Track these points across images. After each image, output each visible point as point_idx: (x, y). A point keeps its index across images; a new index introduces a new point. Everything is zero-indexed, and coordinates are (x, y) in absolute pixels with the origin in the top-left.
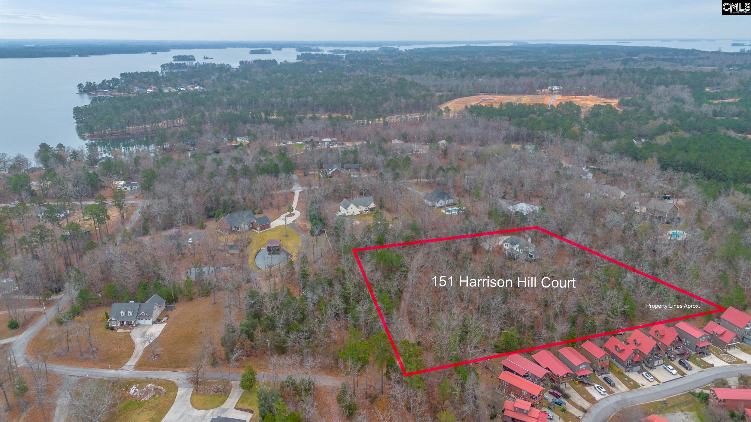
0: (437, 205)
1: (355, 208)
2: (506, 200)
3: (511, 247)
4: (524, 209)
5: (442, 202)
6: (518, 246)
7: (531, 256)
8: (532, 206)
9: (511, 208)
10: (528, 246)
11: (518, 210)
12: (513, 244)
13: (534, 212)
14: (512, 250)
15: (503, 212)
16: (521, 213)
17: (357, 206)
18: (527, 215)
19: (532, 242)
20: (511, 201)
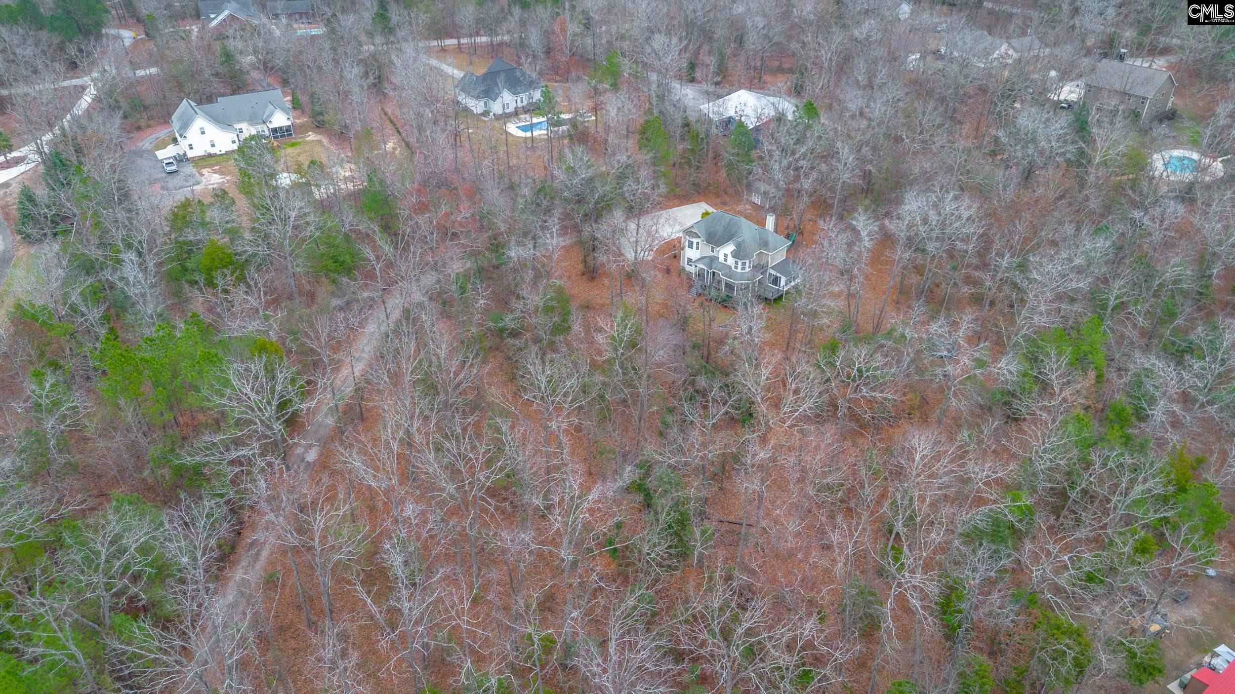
0: (496, 108)
1: (212, 131)
2: (697, 86)
3: (706, 251)
4: (749, 111)
5: (507, 100)
6: (729, 248)
7: (776, 281)
8: (771, 99)
9: (708, 108)
10: (765, 244)
11: (731, 113)
12: (715, 239)
13: (780, 118)
14: (713, 260)
15: (687, 125)
16: (741, 124)
17: (223, 122)
18: (757, 129)
19: (776, 231)
20: (711, 88)
